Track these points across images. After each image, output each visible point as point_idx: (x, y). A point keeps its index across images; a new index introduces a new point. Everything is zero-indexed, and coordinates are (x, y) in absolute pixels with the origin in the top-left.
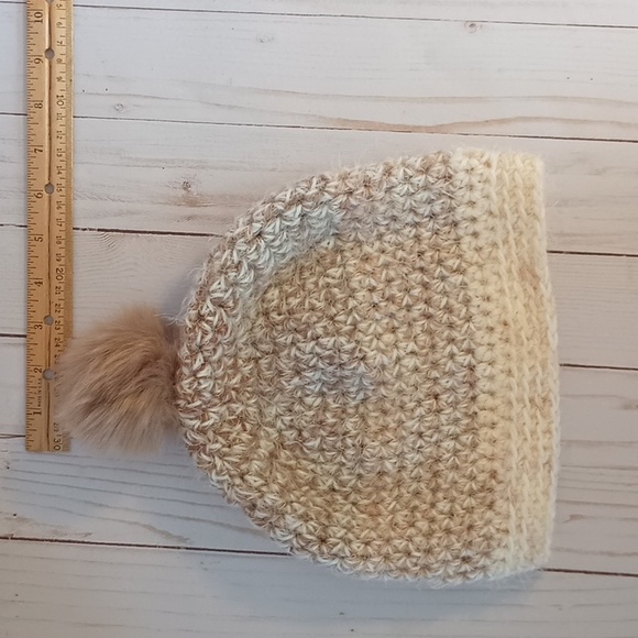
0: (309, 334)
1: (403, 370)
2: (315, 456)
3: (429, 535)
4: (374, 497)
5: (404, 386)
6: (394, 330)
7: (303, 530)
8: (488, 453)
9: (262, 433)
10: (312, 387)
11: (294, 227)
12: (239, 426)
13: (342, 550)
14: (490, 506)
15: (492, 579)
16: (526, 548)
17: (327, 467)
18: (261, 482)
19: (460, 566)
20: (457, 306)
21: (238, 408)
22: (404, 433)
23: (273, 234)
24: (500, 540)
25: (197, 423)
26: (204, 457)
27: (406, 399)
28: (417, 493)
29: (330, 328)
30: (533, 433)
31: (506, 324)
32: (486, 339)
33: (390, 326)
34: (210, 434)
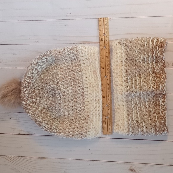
0: (49, 84)
1: (69, 93)
2: (51, 111)
3: (74, 128)
4: (63, 120)
5: (69, 96)
6: (67, 84)
7: (46, 126)
8: (87, 111)
9: (40, 106)
10: (50, 96)
11: (45, 61)
12: (34, 104)
13: (55, 131)
14: (87, 123)
15: (88, 139)
16: (94, 132)
17: (53, 113)
18: (38, 116)
19: (80, 135)
20: (80, 79)
21: (34, 100)
22: (69, 106)
23: (40, 63)
24: (89, 130)
25: (25, 103)
26: (26, 110)
27: (69, 99)
28: (72, 120)
29: (53, 83)
30: (96, 107)
31: (90, 83)
32: (86, 86)
33: (66, 83)
34: (28, 105)
